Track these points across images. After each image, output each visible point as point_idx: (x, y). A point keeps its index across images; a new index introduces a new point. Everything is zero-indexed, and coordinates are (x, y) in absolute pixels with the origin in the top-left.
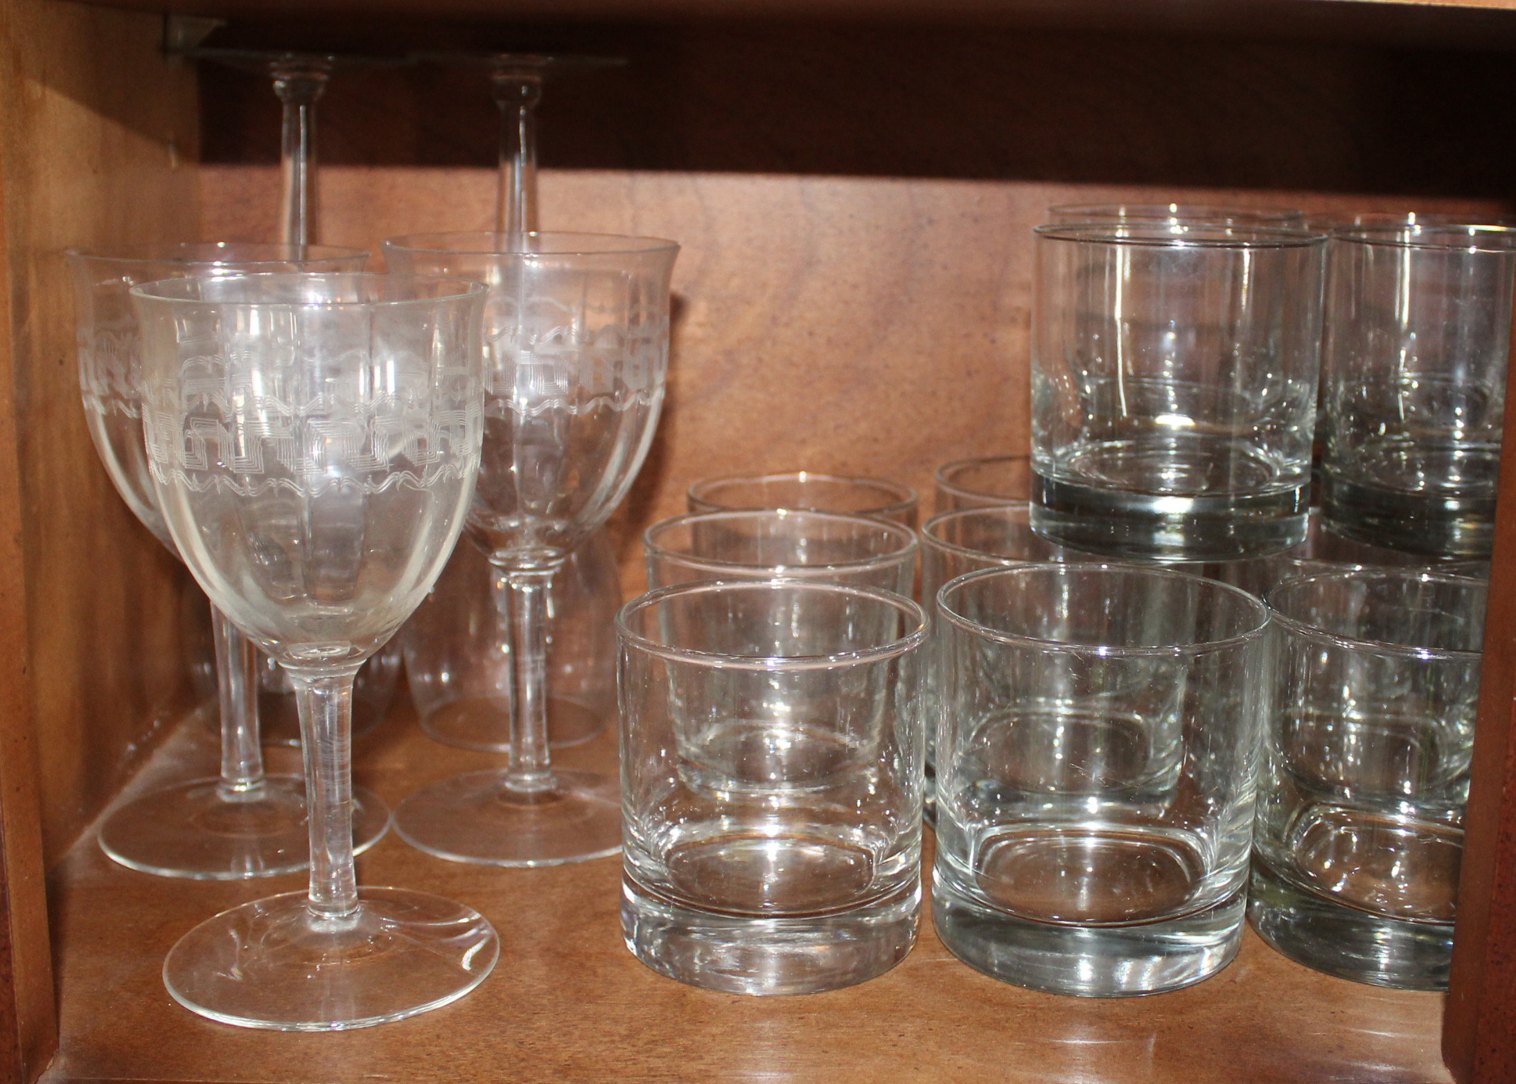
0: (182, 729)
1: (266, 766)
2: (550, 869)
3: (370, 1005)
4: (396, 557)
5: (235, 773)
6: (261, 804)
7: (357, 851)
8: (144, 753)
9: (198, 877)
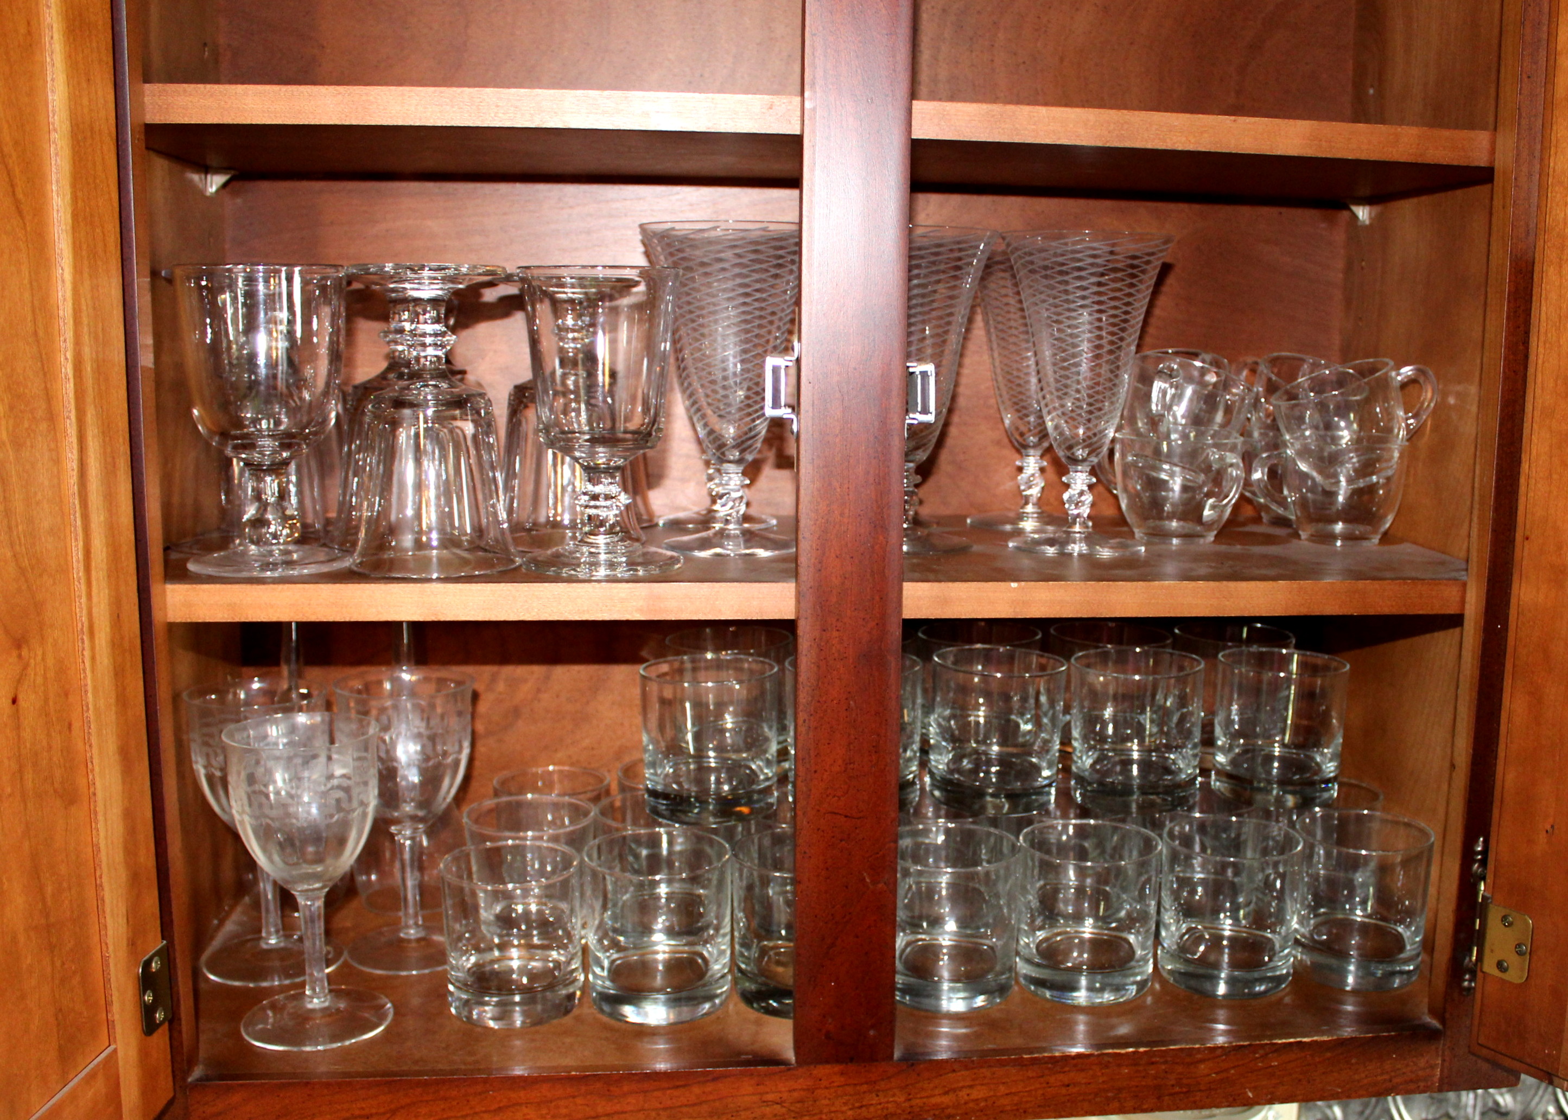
0: (239, 909)
1: (284, 928)
2: (424, 975)
3: (334, 1039)
4: (341, 842)
5: (269, 933)
6: (282, 949)
7: (328, 971)
8: (222, 923)
9: (251, 985)
